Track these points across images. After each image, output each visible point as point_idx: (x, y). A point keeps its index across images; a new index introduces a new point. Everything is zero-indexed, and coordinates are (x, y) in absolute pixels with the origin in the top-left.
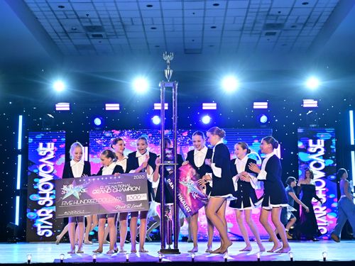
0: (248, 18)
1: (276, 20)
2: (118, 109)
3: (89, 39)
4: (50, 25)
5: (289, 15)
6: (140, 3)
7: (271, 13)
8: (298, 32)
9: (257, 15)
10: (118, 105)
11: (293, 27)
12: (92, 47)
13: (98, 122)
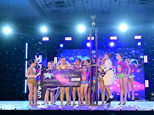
2: (71, 40)
3: (58, 7)
4: (40, 1)
10: (71, 38)
12: (59, 11)
13: (62, 46)
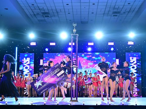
0: (106, 9)
1: (118, 10)
2: (55, 45)
3: (44, 17)
4: (28, 12)
5: (122, 8)
6: (64, 3)
7: (115, 7)
8: (126, 15)
9: (110, 8)
10: (55, 43)
11: (124, 13)
12: (45, 21)
13: (47, 50)
